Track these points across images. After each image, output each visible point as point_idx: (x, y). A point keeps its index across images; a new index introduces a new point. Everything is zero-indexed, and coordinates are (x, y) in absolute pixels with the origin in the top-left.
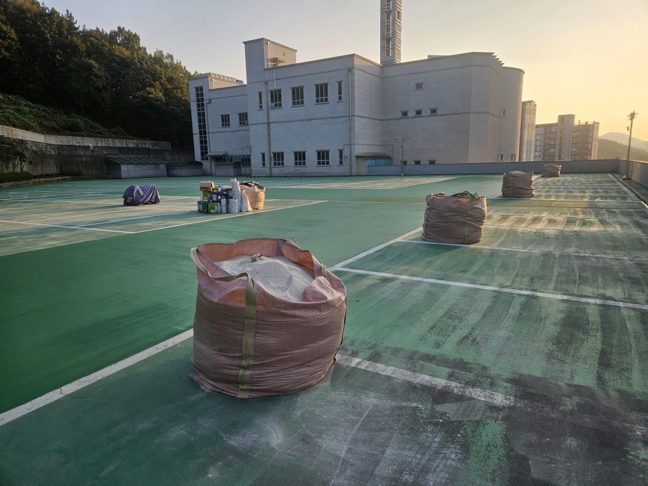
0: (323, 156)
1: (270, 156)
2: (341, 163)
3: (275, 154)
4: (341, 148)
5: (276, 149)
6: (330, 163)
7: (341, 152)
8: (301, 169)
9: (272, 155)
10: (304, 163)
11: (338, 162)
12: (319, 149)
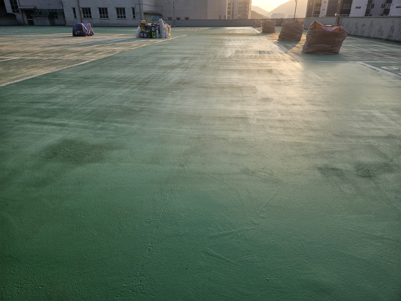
0: (121, 12)
1: (80, 11)
2: (134, 17)
3: (83, 9)
4: (133, 6)
5: (84, 5)
6: (126, 17)
7: (133, 9)
8: (105, 21)
9: (81, 9)
10: (107, 17)
11: (132, 17)
12: (118, 6)
